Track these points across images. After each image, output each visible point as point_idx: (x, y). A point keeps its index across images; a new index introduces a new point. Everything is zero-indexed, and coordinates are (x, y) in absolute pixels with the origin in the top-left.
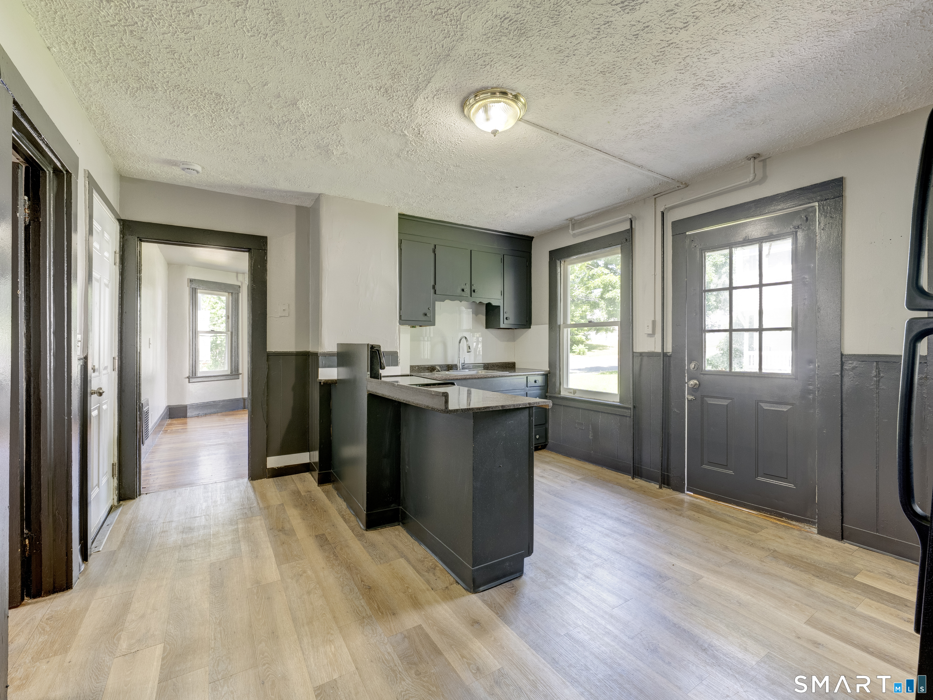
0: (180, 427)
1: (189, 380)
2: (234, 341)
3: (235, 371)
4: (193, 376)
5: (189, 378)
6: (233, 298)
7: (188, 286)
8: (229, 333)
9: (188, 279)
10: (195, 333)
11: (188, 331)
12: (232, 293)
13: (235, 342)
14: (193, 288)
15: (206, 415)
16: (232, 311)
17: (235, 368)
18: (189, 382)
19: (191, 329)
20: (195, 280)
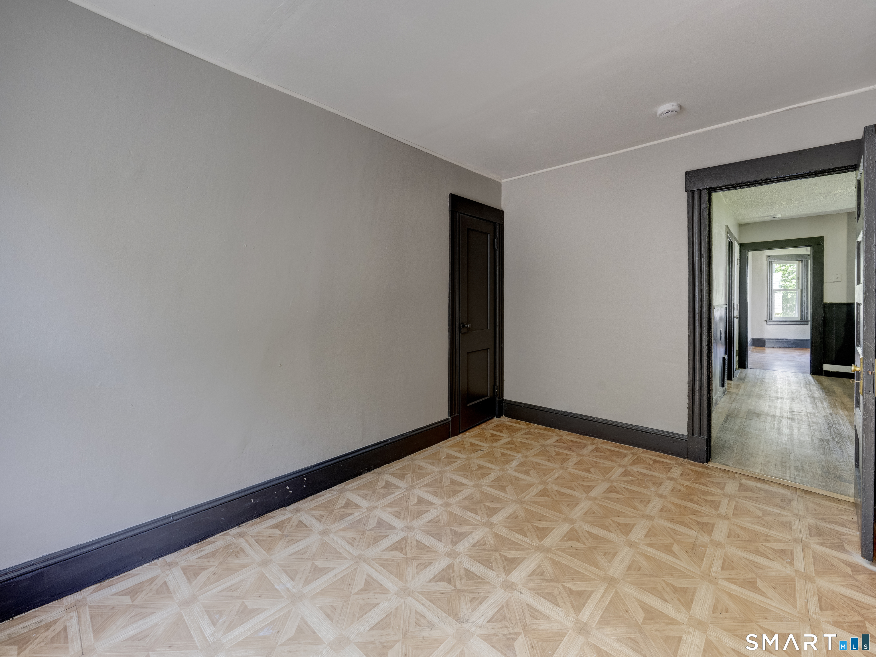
0: (761, 351)
1: (767, 323)
2: (803, 296)
3: (804, 318)
4: (769, 320)
5: (766, 321)
6: (802, 265)
7: (766, 260)
8: (800, 290)
9: (766, 255)
10: (771, 292)
11: (766, 290)
12: (802, 261)
13: (805, 297)
14: (770, 261)
15: (779, 347)
16: (802, 274)
17: (804, 316)
18: (767, 324)
19: (768, 288)
20: (771, 255)
